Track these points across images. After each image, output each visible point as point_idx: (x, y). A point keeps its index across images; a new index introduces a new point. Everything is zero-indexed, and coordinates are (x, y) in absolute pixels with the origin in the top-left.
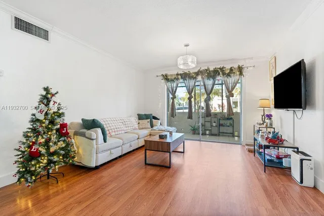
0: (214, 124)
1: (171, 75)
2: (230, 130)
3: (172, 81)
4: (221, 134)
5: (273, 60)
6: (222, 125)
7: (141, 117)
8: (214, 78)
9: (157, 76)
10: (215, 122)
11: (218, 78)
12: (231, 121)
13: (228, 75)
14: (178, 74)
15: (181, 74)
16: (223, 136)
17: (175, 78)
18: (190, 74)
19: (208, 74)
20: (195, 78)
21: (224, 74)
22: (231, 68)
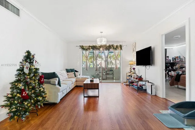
0: (104, 74)
1: (86, 46)
2: (111, 76)
3: (87, 50)
4: (107, 79)
5: (135, 44)
6: (108, 74)
7: (68, 71)
8: (109, 50)
9: (77, 46)
10: (104, 73)
11: (111, 50)
12: (112, 72)
13: (116, 49)
14: (89, 46)
15: (91, 46)
16: (108, 79)
17: (88, 48)
18: (96, 46)
19: (106, 47)
20: (99, 49)
21: (113, 48)
22: (117, 45)
